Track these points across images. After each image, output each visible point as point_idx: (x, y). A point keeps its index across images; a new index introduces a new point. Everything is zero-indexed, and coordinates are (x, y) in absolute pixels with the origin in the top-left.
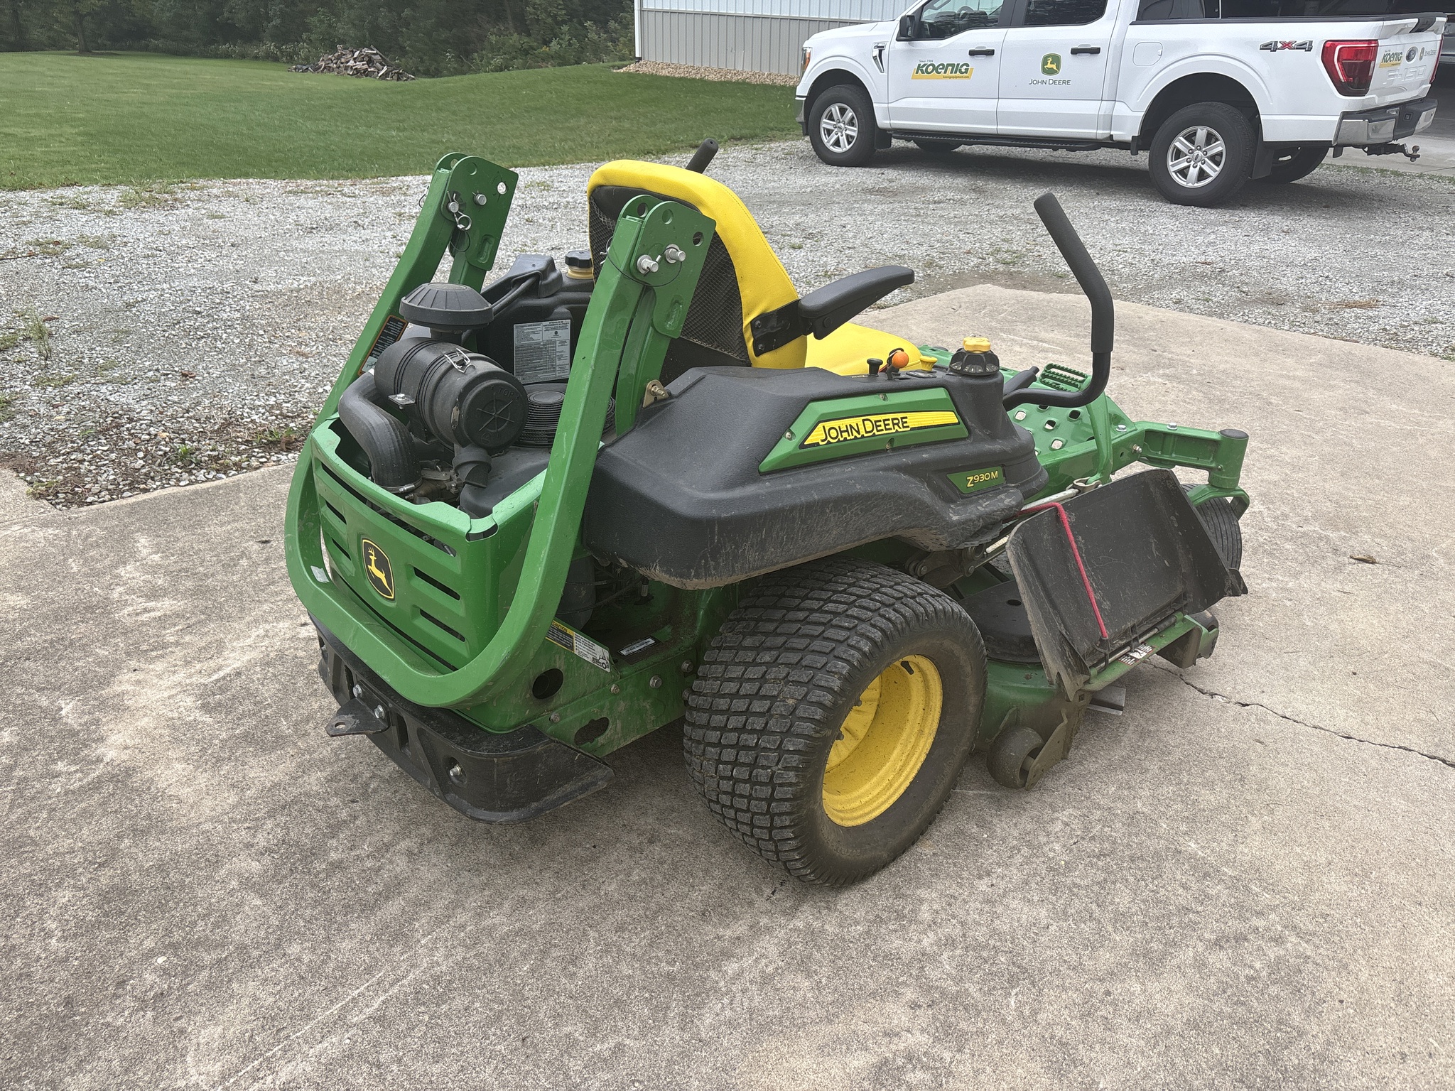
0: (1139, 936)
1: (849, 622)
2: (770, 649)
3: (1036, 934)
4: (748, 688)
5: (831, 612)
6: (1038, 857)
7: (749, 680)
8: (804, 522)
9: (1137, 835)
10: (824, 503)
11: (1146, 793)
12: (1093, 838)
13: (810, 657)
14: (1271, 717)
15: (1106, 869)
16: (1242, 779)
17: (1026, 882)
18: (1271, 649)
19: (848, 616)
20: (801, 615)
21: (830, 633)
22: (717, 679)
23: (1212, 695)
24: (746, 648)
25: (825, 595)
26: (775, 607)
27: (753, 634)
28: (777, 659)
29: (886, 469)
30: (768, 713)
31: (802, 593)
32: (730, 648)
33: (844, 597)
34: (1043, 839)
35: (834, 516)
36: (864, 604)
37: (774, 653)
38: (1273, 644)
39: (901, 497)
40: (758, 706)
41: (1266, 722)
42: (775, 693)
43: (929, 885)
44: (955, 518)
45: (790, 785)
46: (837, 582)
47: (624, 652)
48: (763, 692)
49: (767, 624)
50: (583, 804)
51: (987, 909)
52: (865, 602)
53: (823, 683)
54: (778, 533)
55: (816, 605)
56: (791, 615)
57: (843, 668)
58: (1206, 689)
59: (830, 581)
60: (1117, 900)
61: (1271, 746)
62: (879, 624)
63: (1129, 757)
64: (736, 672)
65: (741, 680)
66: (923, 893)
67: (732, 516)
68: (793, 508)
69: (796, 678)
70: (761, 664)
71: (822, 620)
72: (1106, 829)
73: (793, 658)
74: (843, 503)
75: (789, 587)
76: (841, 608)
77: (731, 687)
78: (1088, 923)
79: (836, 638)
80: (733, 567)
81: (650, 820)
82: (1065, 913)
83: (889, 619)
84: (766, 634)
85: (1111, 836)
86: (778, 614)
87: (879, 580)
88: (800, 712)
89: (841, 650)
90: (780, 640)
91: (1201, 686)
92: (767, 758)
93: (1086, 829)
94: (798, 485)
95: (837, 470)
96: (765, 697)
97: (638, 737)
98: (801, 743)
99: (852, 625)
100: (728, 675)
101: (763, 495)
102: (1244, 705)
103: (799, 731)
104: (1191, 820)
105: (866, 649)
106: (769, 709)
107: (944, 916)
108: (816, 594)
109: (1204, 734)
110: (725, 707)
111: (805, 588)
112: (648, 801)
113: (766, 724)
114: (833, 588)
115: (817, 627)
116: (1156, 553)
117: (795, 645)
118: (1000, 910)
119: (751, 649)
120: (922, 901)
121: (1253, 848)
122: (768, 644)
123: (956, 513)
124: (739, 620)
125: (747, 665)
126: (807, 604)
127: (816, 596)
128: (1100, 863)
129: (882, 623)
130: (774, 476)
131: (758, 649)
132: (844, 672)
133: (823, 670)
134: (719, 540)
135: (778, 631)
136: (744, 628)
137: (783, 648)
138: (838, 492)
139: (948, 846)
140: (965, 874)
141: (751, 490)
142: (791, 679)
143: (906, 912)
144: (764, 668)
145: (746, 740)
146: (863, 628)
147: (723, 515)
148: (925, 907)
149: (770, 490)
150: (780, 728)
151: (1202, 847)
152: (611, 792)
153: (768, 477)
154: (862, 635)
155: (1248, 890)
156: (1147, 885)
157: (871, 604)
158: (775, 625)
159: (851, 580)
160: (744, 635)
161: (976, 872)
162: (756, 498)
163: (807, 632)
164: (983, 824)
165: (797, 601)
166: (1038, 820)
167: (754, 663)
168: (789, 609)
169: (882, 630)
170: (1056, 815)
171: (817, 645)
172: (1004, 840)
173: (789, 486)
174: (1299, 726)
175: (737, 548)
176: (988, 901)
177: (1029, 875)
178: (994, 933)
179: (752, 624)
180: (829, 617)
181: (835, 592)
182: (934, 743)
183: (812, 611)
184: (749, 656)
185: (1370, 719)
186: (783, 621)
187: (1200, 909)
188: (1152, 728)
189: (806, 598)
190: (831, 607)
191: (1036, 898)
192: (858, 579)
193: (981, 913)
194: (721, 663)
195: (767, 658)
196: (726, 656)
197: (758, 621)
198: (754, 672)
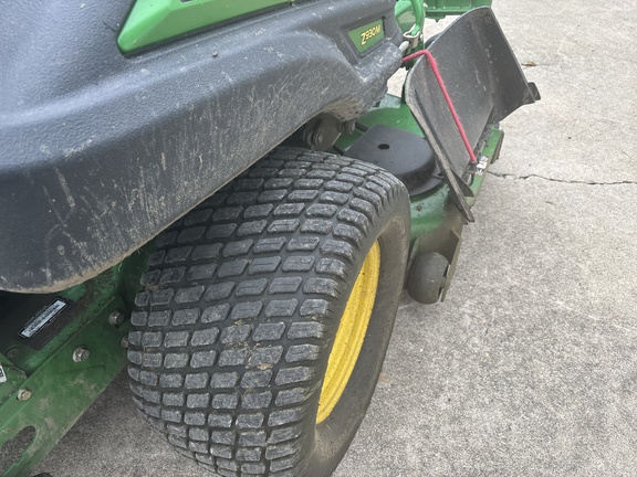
0: (574, 407)
1: (310, 242)
2: (215, 302)
3: (505, 440)
4: (200, 359)
5: (280, 233)
6: (468, 356)
7: (200, 349)
8: (222, 124)
9: (521, 307)
10: (244, 87)
11: (508, 268)
12: (495, 322)
13: (274, 302)
14: (545, 182)
15: (519, 350)
16: (557, 235)
17: (472, 386)
18: (517, 134)
19: (303, 233)
20: (244, 246)
21: (290, 263)
22: (156, 350)
23: (504, 176)
24: (183, 307)
25: (265, 210)
26: (206, 241)
27: (187, 285)
28: (229, 313)
29: (301, 28)
30: (238, 389)
31: (235, 213)
32: (162, 308)
33: (288, 208)
34: (464, 337)
35: (260, 105)
36: (317, 211)
37: (224, 307)
38: (516, 130)
39: (326, 64)
40: (220, 381)
41: (545, 187)
42: (241, 361)
43: (402, 422)
44: (365, 80)
45: (288, 456)
46: (272, 189)
47: (27, 333)
48: (223, 361)
49: (202, 268)
50: (54, 456)
51: (457, 429)
52: (316, 208)
53: (301, 334)
54: (187, 154)
55: (258, 227)
56: (231, 249)
57: (321, 305)
58: (499, 172)
59: (263, 189)
60: (542, 377)
61: (559, 204)
62: (344, 233)
63: (483, 241)
64: (179, 340)
65: (189, 350)
66: (401, 433)
67: (90, 150)
68: (201, 107)
69: (264, 337)
70: (209, 326)
71: (273, 247)
72: (500, 310)
73: (252, 309)
74: (267, 82)
75: (215, 209)
76: (292, 223)
77: (178, 360)
78: (536, 411)
79: (300, 268)
80: (125, 235)
81: (130, 450)
82: (514, 406)
83: (351, 223)
84: (204, 282)
85: (506, 315)
86: (213, 251)
87: (318, 173)
88: (281, 379)
89: (312, 283)
90: (226, 288)
91: (494, 171)
92: (251, 438)
93: (487, 315)
94: (199, 64)
95: (245, 35)
96: (229, 369)
97: (82, 413)
98: (291, 414)
99: (314, 245)
100: (168, 345)
101: (140, 94)
102: (525, 178)
103: (286, 401)
104: (546, 281)
105: (340, 271)
106: (238, 382)
107: (428, 453)
108: (252, 211)
109: (516, 206)
110: (177, 384)
111: (236, 205)
112: (122, 426)
113: (240, 401)
114: (271, 198)
115: (271, 259)
116: (479, 82)
117: (248, 291)
118: (466, 425)
119: (191, 306)
120: (403, 443)
121: (596, 291)
122: (212, 296)
123: (364, 74)
124: (162, 267)
125: (190, 329)
126: (247, 227)
127: (253, 214)
128: (512, 344)
129: (346, 230)
130: (153, 55)
131: (201, 304)
132: (324, 311)
133: (297, 316)
134: (77, 201)
135: (220, 274)
136: (172, 278)
137: (235, 298)
138: (257, 68)
139: (399, 372)
140: (425, 398)
141: (113, 88)
142: (257, 339)
143: (396, 462)
144: (215, 331)
145: (217, 421)
146: (329, 244)
147: (69, 152)
148: (409, 449)
149: (151, 81)
150: (259, 404)
151: (567, 302)
152: (81, 429)
153: (141, 59)
154: (329, 254)
155: (614, 330)
156: (553, 353)
157: (325, 209)
158: (213, 266)
159: (288, 182)
160: (175, 288)
161: (431, 392)
162: (129, 101)
163: (259, 268)
164: (415, 339)
165: (232, 226)
166: (450, 319)
167: (201, 326)
168: (225, 241)
169: (350, 240)
170: (462, 310)
171: (278, 284)
172: (436, 348)
173: (183, 69)
174: (563, 183)
175: (122, 202)
176: (454, 419)
177: (470, 377)
178: (475, 453)
179: (182, 270)
180: (281, 240)
181: (276, 202)
182: (376, 298)
183: (256, 236)
184: (190, 317)
185: (596, 167)
186: (222, 259)
187: (597, 361)
188: (484, 213)
189: (242, 220)
190: (277, 225)
191: (487, 400)
192: (296, 178)
193: (454, 435)
194: (155, 330)
195: (216, 316)
196: (159, 319)
197: (188, 264)
198: (204, 338)
